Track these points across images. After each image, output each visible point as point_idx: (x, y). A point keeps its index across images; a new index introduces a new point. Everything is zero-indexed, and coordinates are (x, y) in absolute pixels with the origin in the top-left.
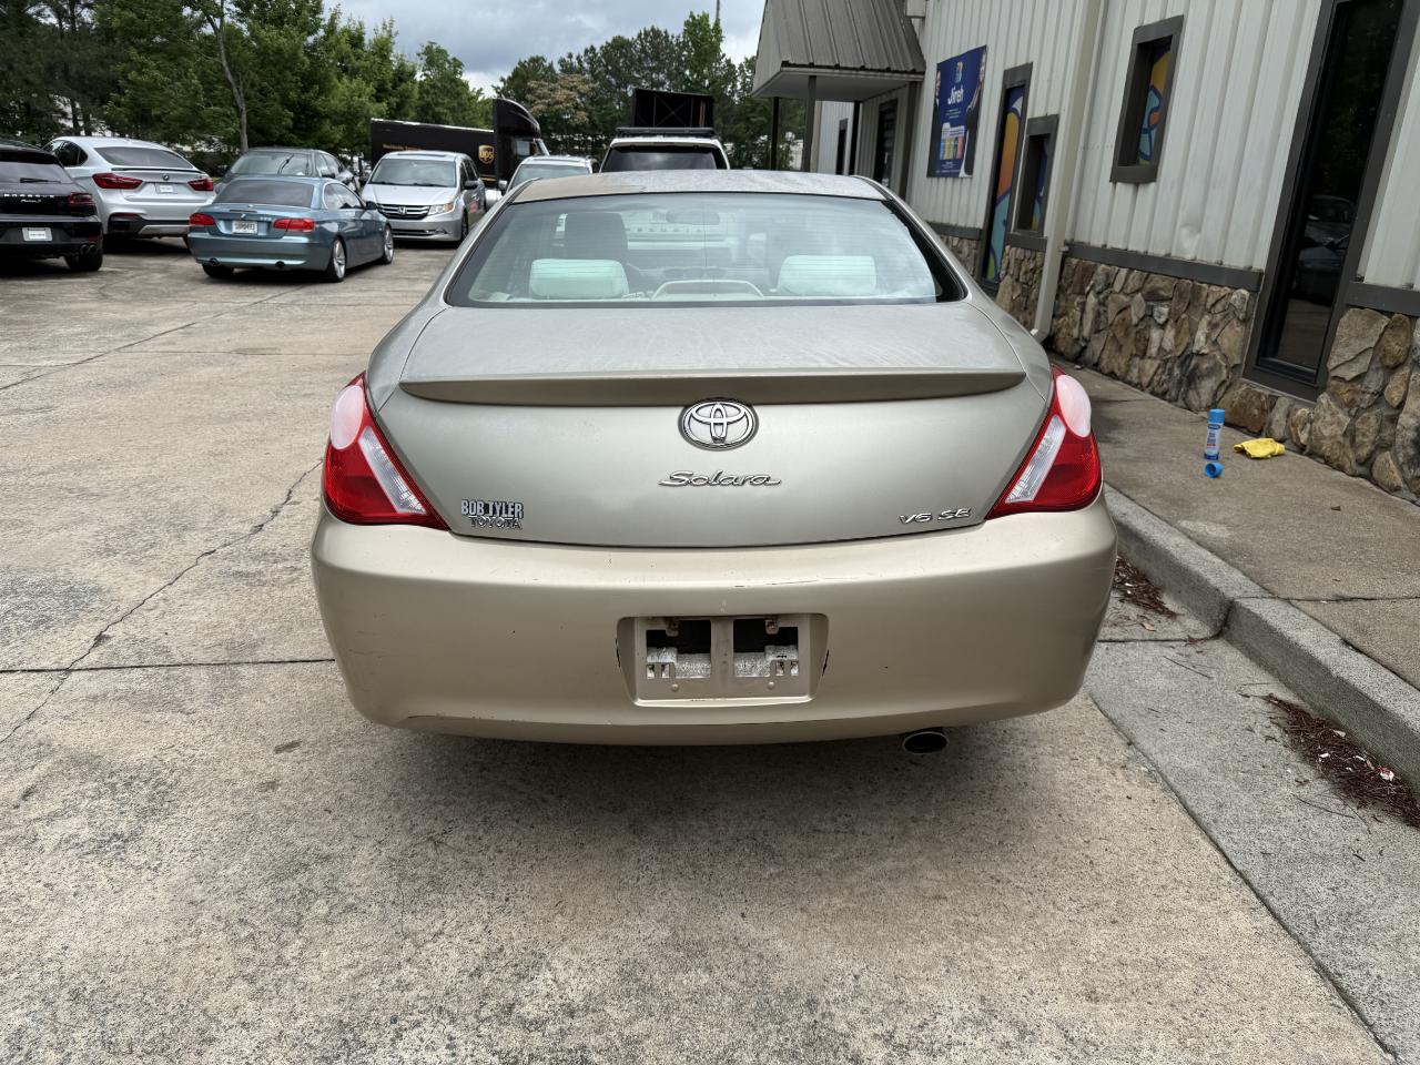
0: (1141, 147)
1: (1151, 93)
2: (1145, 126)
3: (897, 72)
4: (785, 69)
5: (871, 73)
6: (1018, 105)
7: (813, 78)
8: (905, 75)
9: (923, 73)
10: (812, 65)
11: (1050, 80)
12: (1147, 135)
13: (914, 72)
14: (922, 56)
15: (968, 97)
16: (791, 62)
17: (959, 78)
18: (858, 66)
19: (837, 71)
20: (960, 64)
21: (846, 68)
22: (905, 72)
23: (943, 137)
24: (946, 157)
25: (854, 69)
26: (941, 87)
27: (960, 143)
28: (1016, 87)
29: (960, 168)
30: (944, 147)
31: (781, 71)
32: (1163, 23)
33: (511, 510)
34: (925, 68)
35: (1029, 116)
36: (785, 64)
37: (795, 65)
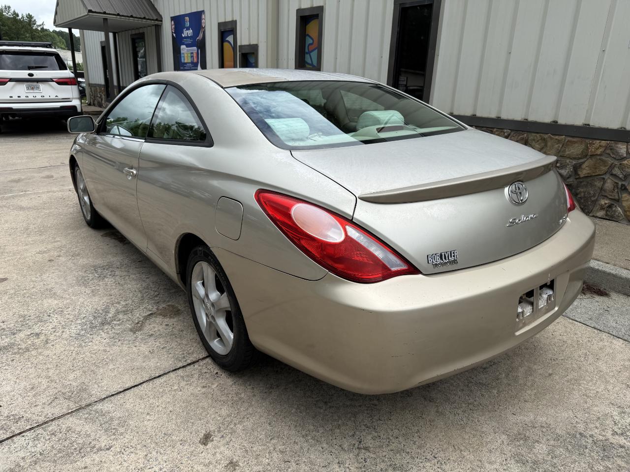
0: (306, 59)
1: (307, 38)
2: (307, 50)
3: (148, 19)
4: (90, 14)
5: (136, 19)
6: (230, 38)
7: (105, 20)
8: (153, 21)
9: (162, 21)
10: (105, 13)
11: (249, 29)
12: (308, 55)
13: (157, 20)
14: (159, 13)
15: (196, 33)
16: (93, 10)
17: (188, 24)
18: (129, 15)
19: (118, 17)
20: (187, 18)
21: (123, 16)
22: (153, 20)
23: (182, 52)
24: (186, 61)
25: (127, 16)
26: (175, 28)
27: (195, 55)
28: (227, 30)
29: (197, 67)
30: (184, 57)
31: (88, 15)
32: (312, 8)
33: (453, 255)
34: (162, 18)
35: (239, 44)
36: (90, 11)
37: (95, 12)
